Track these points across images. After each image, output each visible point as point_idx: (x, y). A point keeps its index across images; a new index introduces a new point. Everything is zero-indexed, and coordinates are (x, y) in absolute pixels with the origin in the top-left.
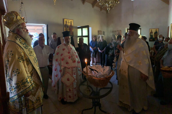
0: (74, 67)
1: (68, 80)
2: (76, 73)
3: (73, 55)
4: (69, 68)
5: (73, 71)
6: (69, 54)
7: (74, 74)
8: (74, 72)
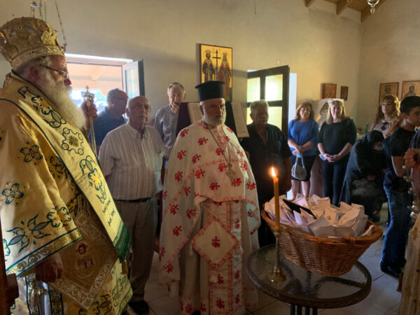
0: (237, 201)
1: (216, 243)
2: (240, 223)
3: (233, 161)
4: (220, 203)
5: (231, 212)
6: (221, 157)
7: (234, 225)
8: (235, 217)
